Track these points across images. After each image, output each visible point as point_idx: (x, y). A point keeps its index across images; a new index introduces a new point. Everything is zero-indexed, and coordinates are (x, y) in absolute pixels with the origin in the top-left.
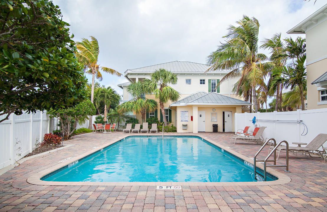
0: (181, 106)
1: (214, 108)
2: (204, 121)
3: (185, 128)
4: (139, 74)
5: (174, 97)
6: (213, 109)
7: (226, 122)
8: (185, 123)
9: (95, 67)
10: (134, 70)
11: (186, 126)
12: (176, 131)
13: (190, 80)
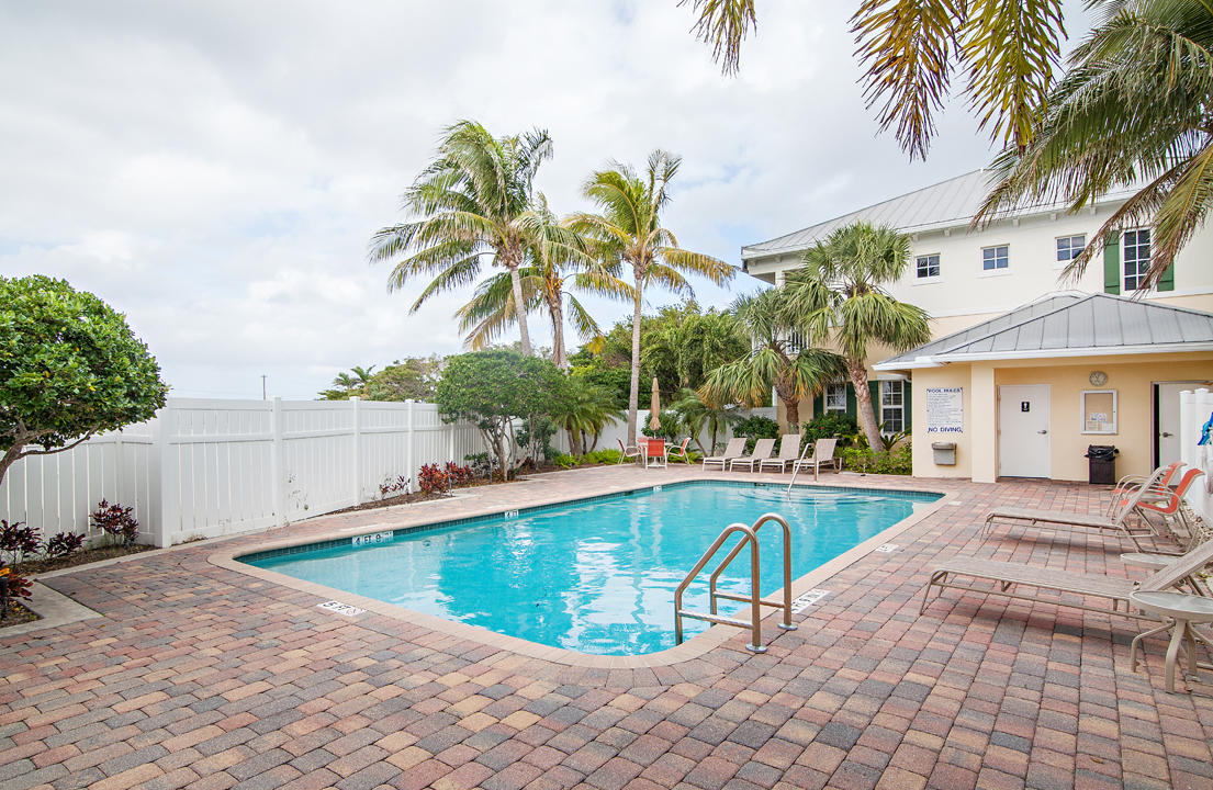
0: (918, 366)
1: (1098, 371)
2: (1045, 432)
3: (949, 458)
4: (784, 257)
5: (904, 331)
6: (1095, 373)
7: (1166, 435)
8: (945, 439)
9: (643, 255)
10: (768, 246)
11: (952, 448)
12: (907, 471)
13: (1003, 250)
